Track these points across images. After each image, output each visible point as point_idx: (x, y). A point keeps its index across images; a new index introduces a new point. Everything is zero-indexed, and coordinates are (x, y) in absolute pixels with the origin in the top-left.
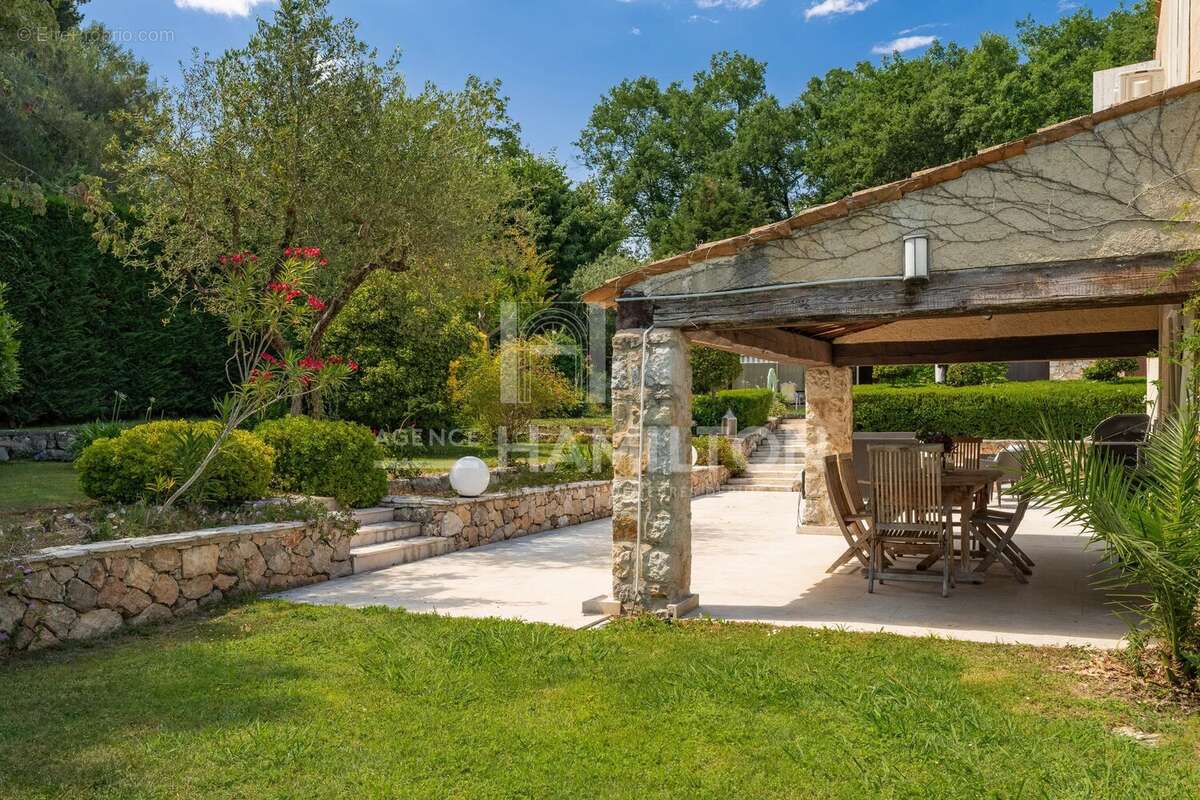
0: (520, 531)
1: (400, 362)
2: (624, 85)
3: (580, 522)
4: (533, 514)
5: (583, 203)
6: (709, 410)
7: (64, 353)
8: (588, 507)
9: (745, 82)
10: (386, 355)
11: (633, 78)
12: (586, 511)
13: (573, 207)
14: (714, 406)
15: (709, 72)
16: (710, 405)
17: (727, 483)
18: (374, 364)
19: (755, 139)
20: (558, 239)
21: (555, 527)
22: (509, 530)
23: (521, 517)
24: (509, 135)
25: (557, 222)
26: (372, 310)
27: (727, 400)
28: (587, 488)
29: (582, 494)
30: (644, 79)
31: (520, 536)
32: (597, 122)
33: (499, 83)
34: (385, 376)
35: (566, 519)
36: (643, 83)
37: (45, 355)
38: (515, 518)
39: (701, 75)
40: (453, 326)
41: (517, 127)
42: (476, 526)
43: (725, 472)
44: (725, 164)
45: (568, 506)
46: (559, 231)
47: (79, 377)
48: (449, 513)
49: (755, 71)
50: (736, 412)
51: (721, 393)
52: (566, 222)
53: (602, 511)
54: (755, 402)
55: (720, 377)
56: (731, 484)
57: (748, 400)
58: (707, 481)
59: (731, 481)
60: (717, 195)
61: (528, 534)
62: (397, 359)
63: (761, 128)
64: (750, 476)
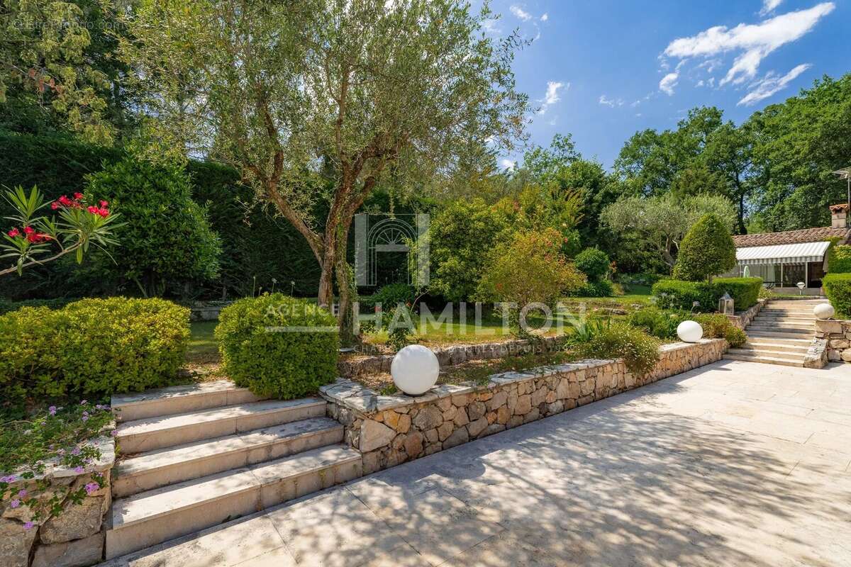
0: (494, 427)
1: (462, 258)
2: (637, 134)
3: (578, 406)
4: (514, 404)
5: (612, 181)
6: (707, 293)
7: (302, 260)
8: (588, 387)
9: (710, 120)
10: (454, 254)
11: (642, 130)
12: (585, 392)
13: (606, 184)
14: (711, 290)
15: (687, 119)
16: (706, 289)
17: (727, 353)
18: (445, 260)
19: (718, 146)
20: (597, 201)
21: (545, 416)
22: (475, 429)
23: (496, 411)
24: (575, 159)
25: (596, 192)
26: (447, 225)
27: (722, 286)
28: (587, 369)
29: (581, 375)
30: (648, 130)
31: (494, 433)
32: (623, 155)
33: (570, 135)
34: (451, 268)
35: (560, 404)
36: (648, 132)
37: (293, 261)
38: (487, 411)
39: (682, 122)
40: (502, 234)
41: (579, 155)
42: (420, 430)
43: (725, 343)
44: (698, 163)
45: (563, 389)
46: (598, 197)
47: (312, 273)
48: (366, 422)
49: (716, 114)
50: (732, 295)
51: (716, 280)
52: (602, 192)
53: (604, 391)
54: (748, 287)
55: (718, 267)
56: (731, 354)
57: (742, 286)
58: (710, 353)
59: (730, 351)
60: (694, 178)
61: (506, 429)
62: (461, 257)
63: (723, 140)
64: (750, 347)
